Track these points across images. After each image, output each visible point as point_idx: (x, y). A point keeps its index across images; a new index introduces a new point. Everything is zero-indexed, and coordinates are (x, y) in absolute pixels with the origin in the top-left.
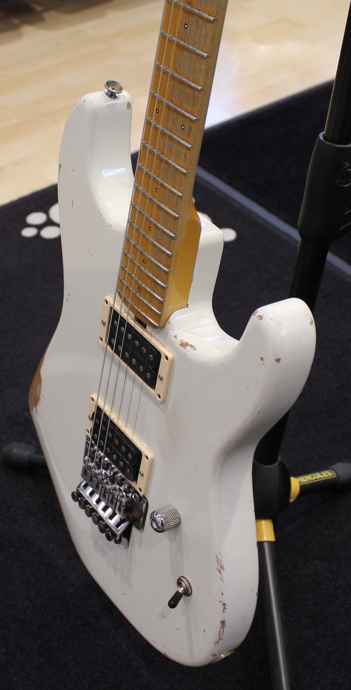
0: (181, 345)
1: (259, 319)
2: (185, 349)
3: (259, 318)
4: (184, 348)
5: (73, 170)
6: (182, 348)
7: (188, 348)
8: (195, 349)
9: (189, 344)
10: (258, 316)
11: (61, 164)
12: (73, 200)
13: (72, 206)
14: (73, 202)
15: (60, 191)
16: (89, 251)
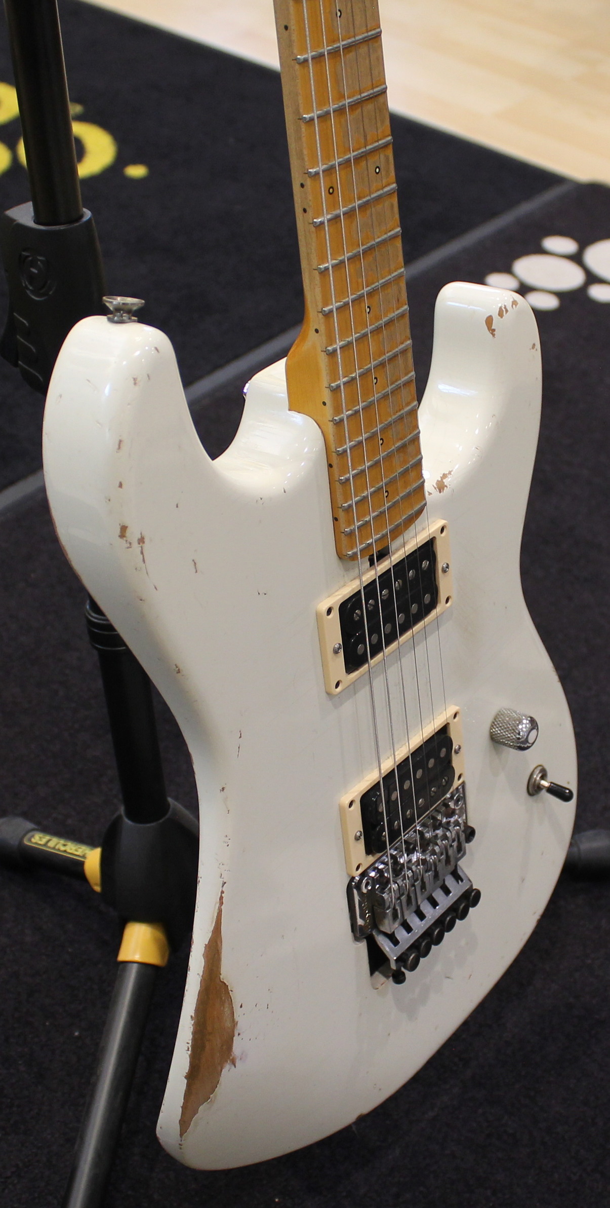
0: (440, 492)
1: (516, 306)
2: (447, 487)
3: (514, 306)
4: (445, 488)
5: (177, 506)
6: (444, 491)
7: (446, 481)
8: (450, 473)
9: (440, 479)
10: (512, 306)
11: (141, 534)
12: (193, 560)
13: (196, 572)
14: (195, 563)
15: (156, 588)
16: (259, 594)
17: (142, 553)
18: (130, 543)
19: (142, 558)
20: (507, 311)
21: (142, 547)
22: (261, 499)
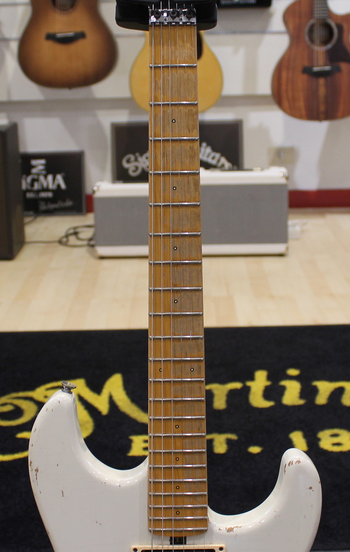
0: (228, 531)
1: (298, 463)
2: (233, 531)
4: (232, 532)
5: (57, 465)
6: (230, 533)
9: (233, 527)
11: (37, 468)
12: (62, 491)
13: (63, 496)
14: (63, 493)
15: (40, 492)
16: (97, 522)
17: (36, 475)
18: (32, 470)
19: (36, 478)
20: (292, 464)
21: (36, 473)
22: (105, 483)
